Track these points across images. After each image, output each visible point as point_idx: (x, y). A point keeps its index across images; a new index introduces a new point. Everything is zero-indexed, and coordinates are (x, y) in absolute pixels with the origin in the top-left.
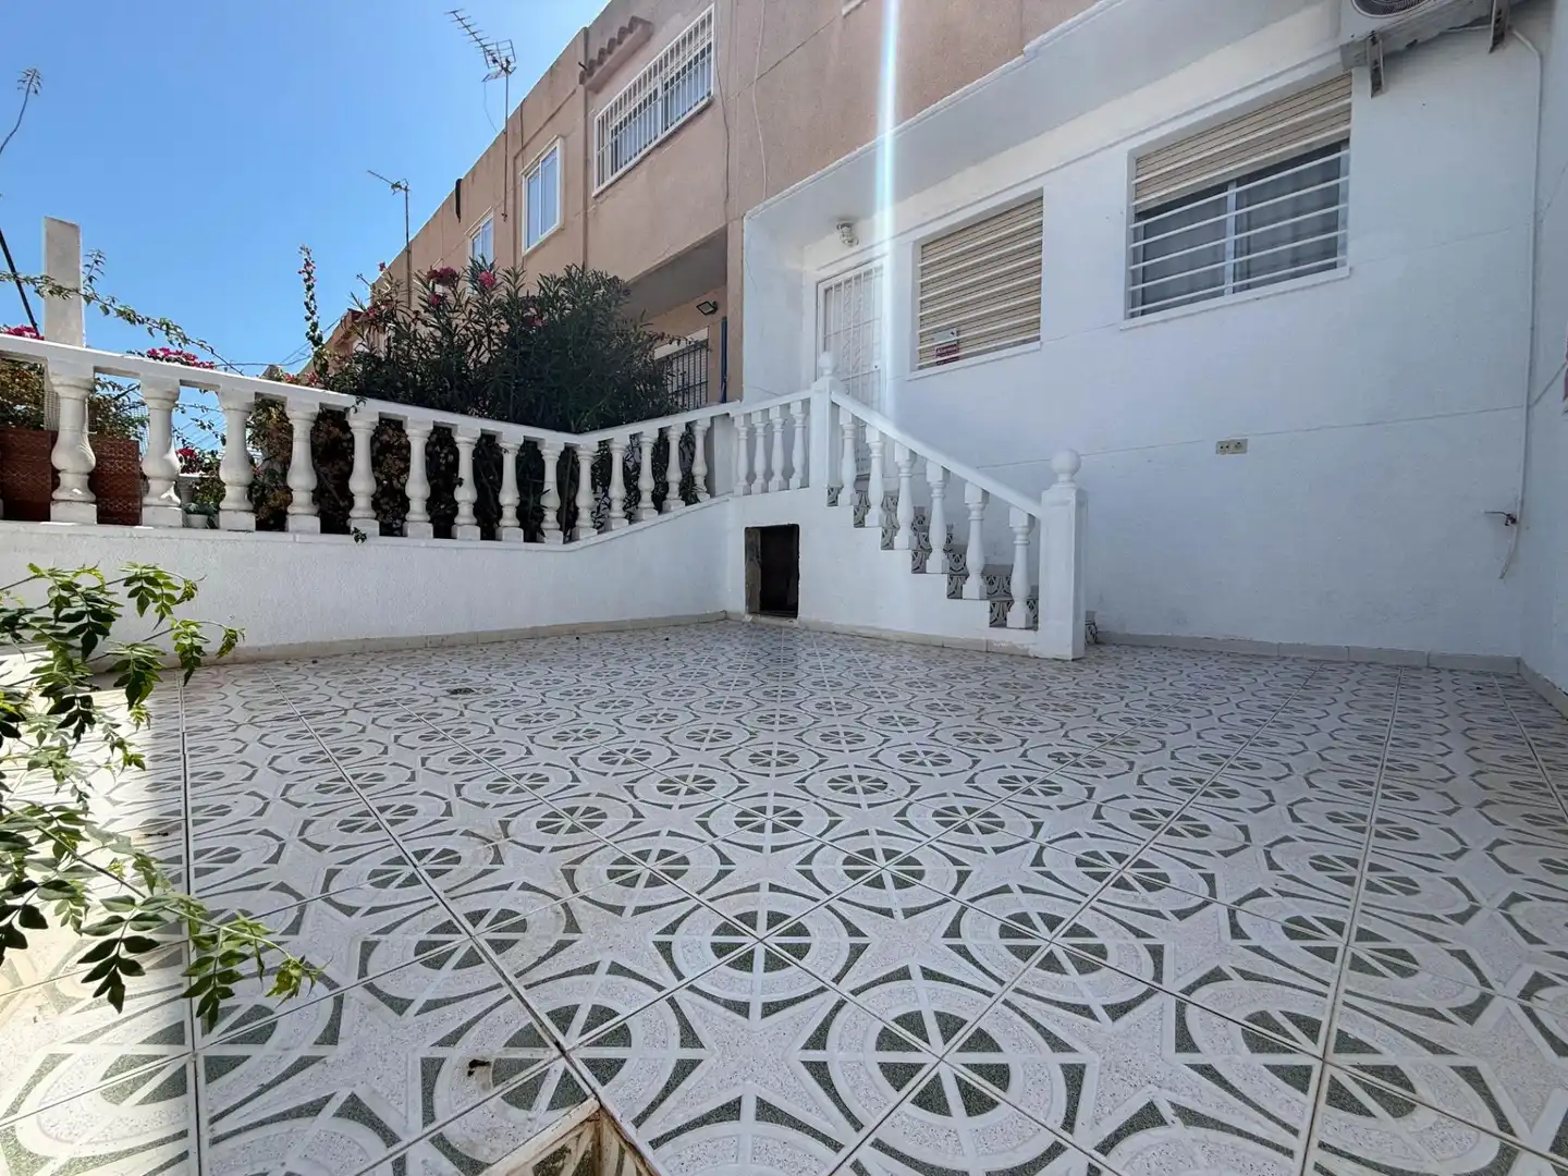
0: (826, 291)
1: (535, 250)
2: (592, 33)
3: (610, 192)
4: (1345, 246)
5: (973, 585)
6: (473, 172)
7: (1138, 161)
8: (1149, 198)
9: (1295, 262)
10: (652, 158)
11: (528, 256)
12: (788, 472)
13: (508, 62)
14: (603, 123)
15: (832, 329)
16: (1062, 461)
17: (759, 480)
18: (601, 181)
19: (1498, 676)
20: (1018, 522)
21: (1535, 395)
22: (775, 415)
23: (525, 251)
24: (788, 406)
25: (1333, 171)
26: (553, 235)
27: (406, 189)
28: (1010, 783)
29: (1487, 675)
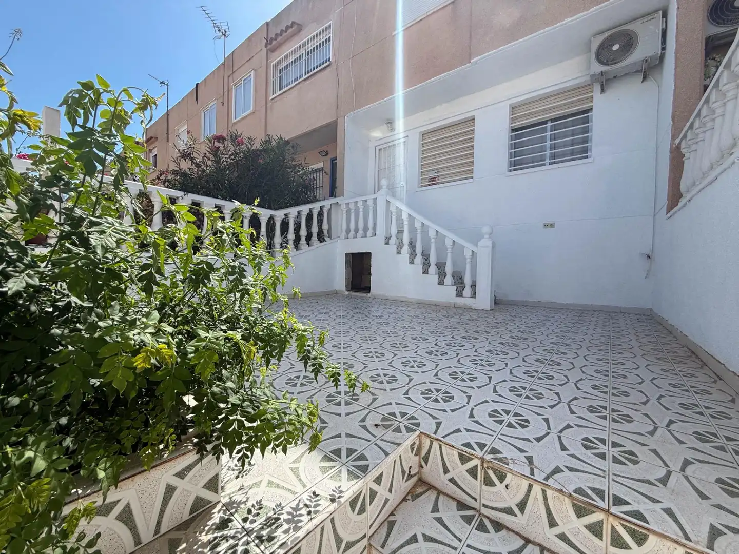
0: (380, 150)
1: (239, 121)
2: (271, 25)
3: (278, 98)
4: (591, 150)
5: (448, 280)
6: (205, 80)
7: (513, 108)
8: (517, 124)
9: (572, 154)
10: (301, 85)
11: (235, 123)
12: (366, 229)
13: (225, 31)
14: (275, 66)
15: (382, 167)
16: (486, 230)
17: (352, 233)
18: (274, 92)
19: (644, 315)
20: (468, 254)
21: (657, 211)
22: (360, 204)
23: (234, 121)
24: (366, 201)
25: (587, 120)
26: (250, 115)
27: (167, 85)
28: (454, 375)
29: (641, 315)
